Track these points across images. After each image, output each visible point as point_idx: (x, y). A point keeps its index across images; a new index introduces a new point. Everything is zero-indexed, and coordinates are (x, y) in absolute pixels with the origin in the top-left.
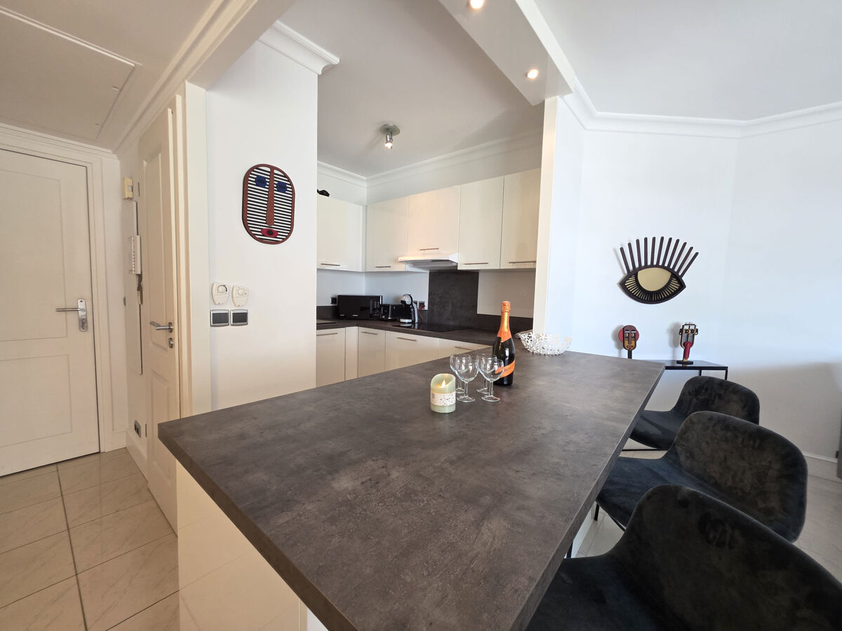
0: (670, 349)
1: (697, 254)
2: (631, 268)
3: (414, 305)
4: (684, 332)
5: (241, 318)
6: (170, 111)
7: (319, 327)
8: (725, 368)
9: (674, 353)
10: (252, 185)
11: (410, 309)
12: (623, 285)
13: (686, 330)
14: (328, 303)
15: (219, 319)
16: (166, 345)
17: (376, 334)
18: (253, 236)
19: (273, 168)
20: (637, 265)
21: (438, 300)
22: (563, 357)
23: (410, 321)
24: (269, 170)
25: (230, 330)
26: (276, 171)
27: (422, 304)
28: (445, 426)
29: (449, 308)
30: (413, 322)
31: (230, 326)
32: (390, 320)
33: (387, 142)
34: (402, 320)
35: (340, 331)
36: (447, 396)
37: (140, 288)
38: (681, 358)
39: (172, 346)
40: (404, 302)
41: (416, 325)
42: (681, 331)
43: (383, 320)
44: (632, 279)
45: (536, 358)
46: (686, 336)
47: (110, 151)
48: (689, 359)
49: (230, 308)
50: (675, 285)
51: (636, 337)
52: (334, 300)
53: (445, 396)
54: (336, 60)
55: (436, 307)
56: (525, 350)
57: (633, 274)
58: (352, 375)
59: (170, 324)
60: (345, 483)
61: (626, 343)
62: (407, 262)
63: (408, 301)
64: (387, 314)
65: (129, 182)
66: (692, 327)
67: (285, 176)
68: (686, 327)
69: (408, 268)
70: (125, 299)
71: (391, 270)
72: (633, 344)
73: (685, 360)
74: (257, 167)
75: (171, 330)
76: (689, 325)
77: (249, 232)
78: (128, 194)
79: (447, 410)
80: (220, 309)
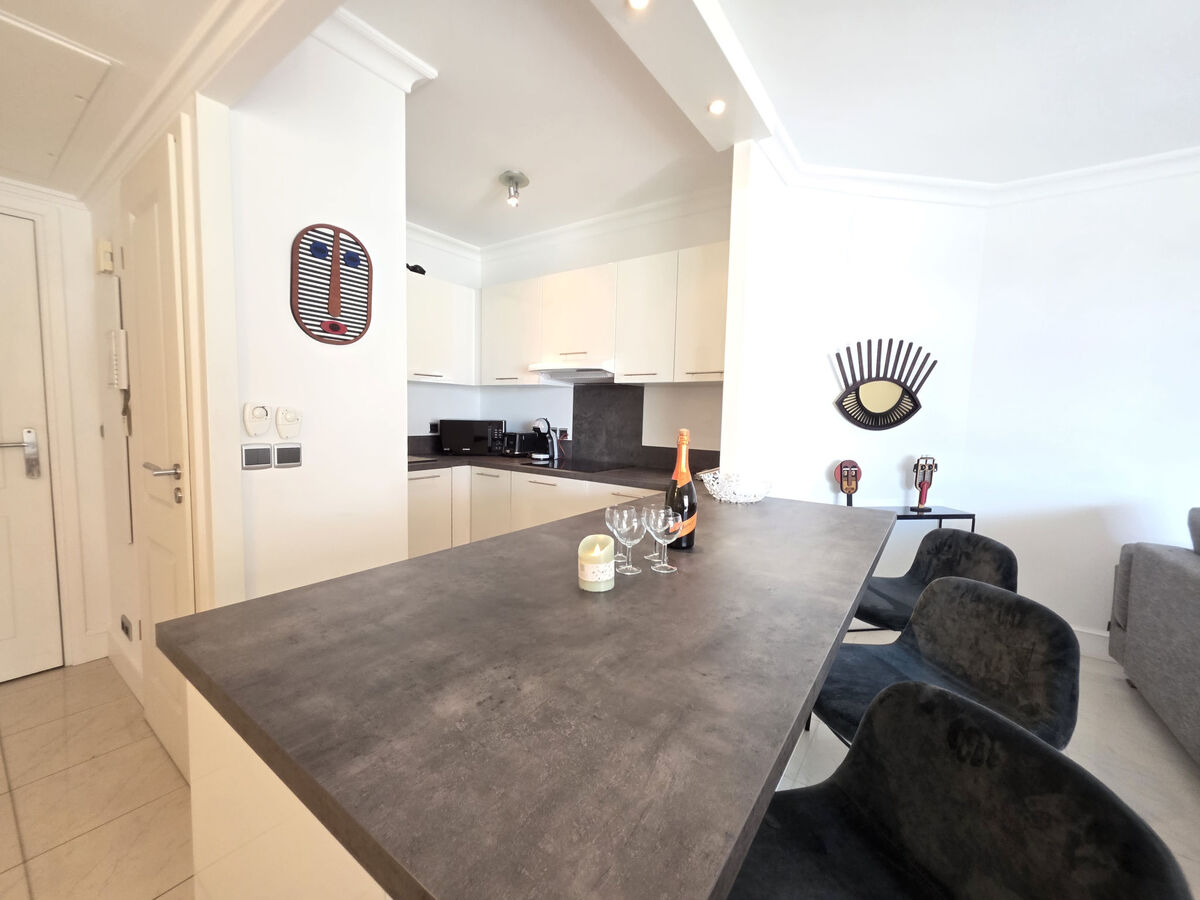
0: (901, 492)
1: (935, 362)
2: (850, 382)
3: (552, 433)
4: (920, 468)
5: (290, 456)
6: (171, 138)
7: (412, 467)
8: (972, 517)
9: (907, 497)
10: (305, 255)
11: (546, 439)
12: (840, 404)
13: (923, 467)
14: (426, 432)
15: (256, 458)
16: (170, 498)
17: (497, 476)
18: (308, 332)
19: (337, 230)
20: (858, 378)
21: (586, 426)
22: (761, 507)
23: (547, 456)
24: (331, 232)
25: (274, 474)
26: (342, 236)
27: (564, 433)
28: (599, 611)
29: (603, 438)
30: (551, 459)
31: (273, 469)
32: (517, 456)
33: (510, 196)
34: (535, 456)
35: (444, 473)
36: (602, 567)
37: (126, 411)
38: (915, 504)
39: (179, 500)
40: (537, 430)
41: (556, 462)
42: (916, 466)
43: (506, 455)
44: (852, 396)
45: (724, 507)
46: (922, 474)
47: (72, 197)
48: (927, 505)
49: (273, 442)
50: (908, 406)
51: (857, 476)
52: (434, 427)
53: (598, 567)
54: (432, 72)
55: (583, 436)
56: (710, 496)
57: (853, 389)
58: (463, 539)
59: (177, 466)
60: (453, 705)
61: (845, 483)
62: (540, 371)
63: (544, 429)
64: (512, 447)
65: (106, 246)
66: (930, 462)
67: (357, 243)
68: (922, 462)
69: (543, 380)
70: (102, 428)
71: (518, 383)
72: (854, 486)
73: (921, 507)
74: (312, 228)
75: (178, 476)
76: (926, 459)
77: (302, 326)
78: (106, 265)
79: (603, 588)
80: (257, 444)
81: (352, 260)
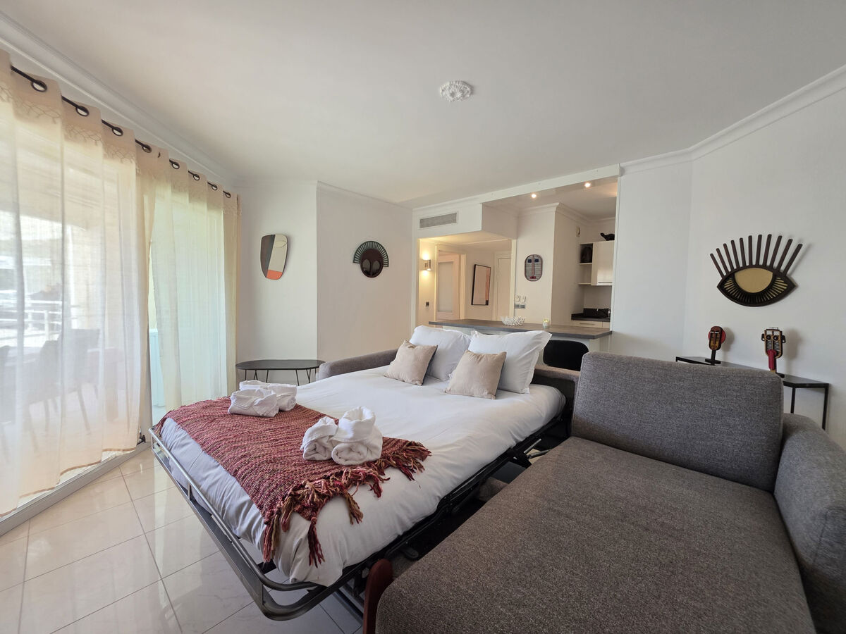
2: (729, 270)
5: (523, 307)
10: (527, 263)
12: (722, 287)
13: (768, 336)
15: (516, 306)
18: (528, 279)
19: (533, 255)
20: (735, 267)
26: (535, 256)
31: (519, 309)
44: (731, 281)
49: (521, 303)
54: (558, 204)
57: (731, 275)
61: (713, 343)
66: (777, 333)
67: (539, 256)
68: (769, 333)
72: (717, 345)
74: (529, 257)
76: (773, 330)
77: (526, 276)
80: (517, 303)
81: (537, 261)
